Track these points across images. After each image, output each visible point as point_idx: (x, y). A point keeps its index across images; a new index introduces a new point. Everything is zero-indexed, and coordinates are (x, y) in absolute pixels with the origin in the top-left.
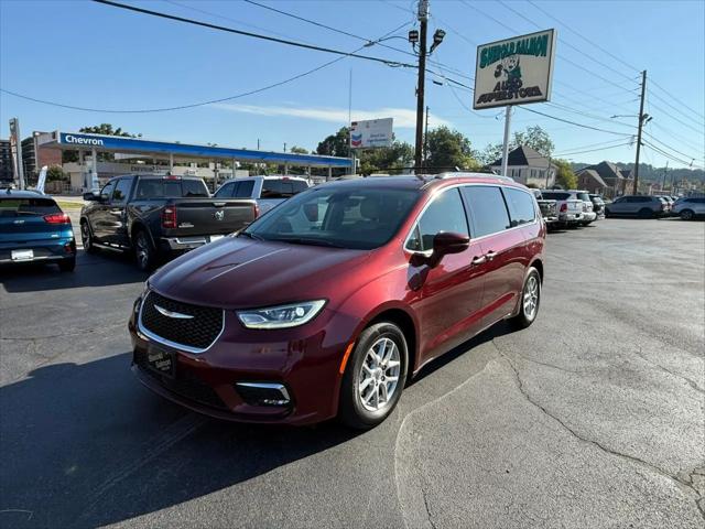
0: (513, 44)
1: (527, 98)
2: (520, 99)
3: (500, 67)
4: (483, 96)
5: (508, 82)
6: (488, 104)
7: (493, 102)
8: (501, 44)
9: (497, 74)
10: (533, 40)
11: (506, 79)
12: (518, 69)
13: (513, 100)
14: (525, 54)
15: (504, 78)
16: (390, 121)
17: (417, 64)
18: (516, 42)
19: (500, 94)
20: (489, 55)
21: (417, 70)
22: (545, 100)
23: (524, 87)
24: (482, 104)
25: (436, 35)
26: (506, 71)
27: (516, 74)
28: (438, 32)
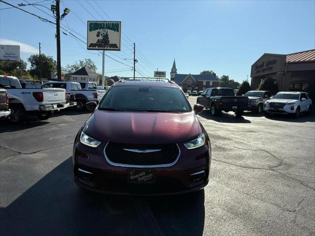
0: (104, 24)
1: (112, 48)
2: (109, 48)
3: (99, 32)
4: (92, 44)
5: (103, 40)
6: (94, 48)
7: (97, 47)
8: (99, 23)
9: (98, 36)
10: (113, 24)
11: (102, 38)
12: (107, 35)
13: (106, 48)
14: (109, 29)
15: (101, 38)
16: (18, 47)
17: (56, 22)
18: (105, 23)
19: (99, 44)
20: (93, 26)
21: (56, 26)
22: (119, 50)
23: (110, 43)
24: (91, 48)
25: (65, 11)
26: (102, 35)
27: (106, 37)
28: (66, 9)
